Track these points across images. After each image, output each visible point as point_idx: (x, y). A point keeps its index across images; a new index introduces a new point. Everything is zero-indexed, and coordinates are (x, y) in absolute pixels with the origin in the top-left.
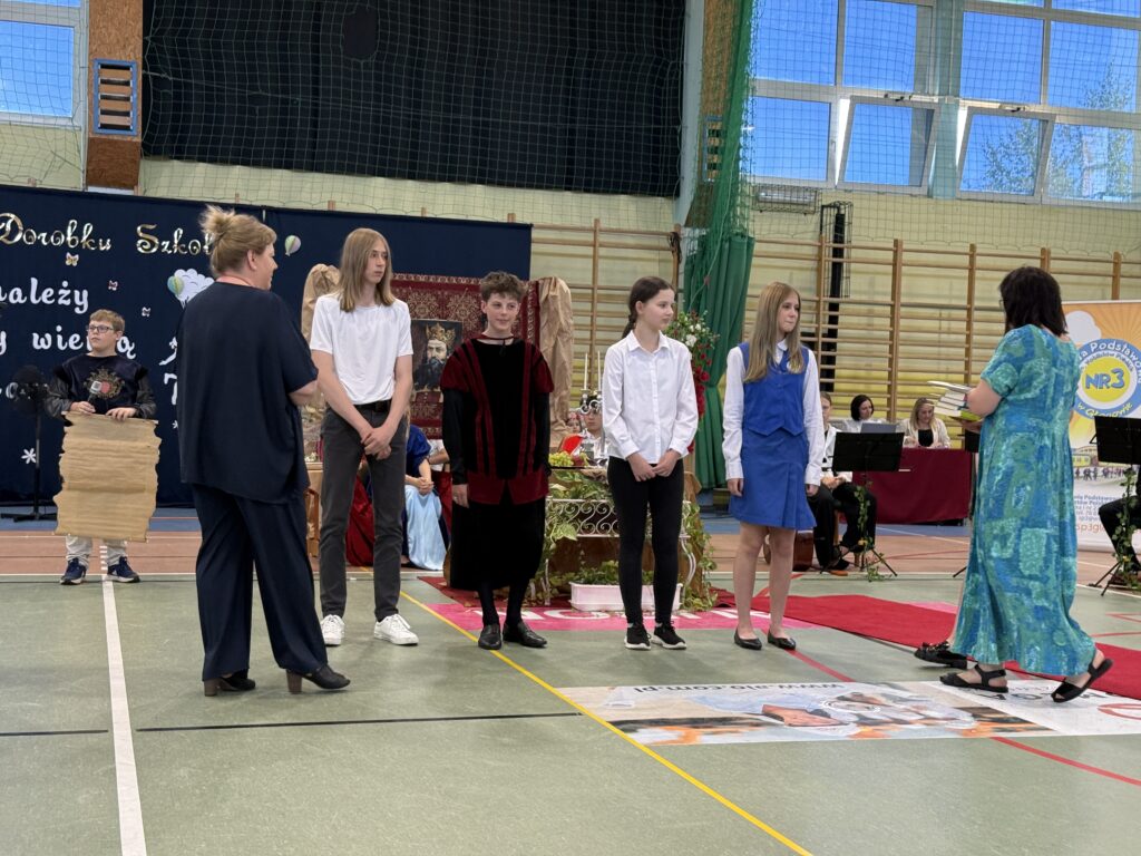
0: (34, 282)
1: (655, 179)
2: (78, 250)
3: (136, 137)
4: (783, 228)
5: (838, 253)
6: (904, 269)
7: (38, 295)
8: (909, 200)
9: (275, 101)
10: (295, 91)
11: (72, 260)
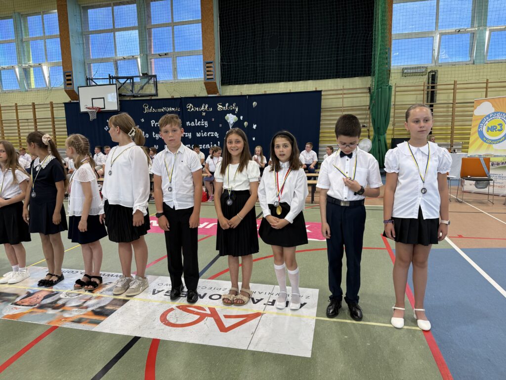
0: (196, 120)
1: (365, 71)
2: (205, 111)
3: (215, 80)
4: (411, 81)
5: (433, 87)
6: (457, 91)
7: (197, 123)
8: (464, 66)
9: (252, 65)
10: (257, 62)
11: (204, 114)
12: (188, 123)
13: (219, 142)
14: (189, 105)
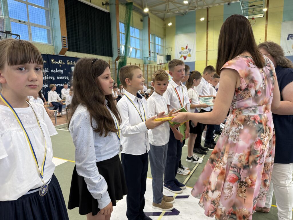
0: (56, 69)
2: (61, 64)
3: (67, 48)
7: (57, 71)
11: (60, 66)
12: (52, 71)
13: (69, 82)
14: (52, 60)
